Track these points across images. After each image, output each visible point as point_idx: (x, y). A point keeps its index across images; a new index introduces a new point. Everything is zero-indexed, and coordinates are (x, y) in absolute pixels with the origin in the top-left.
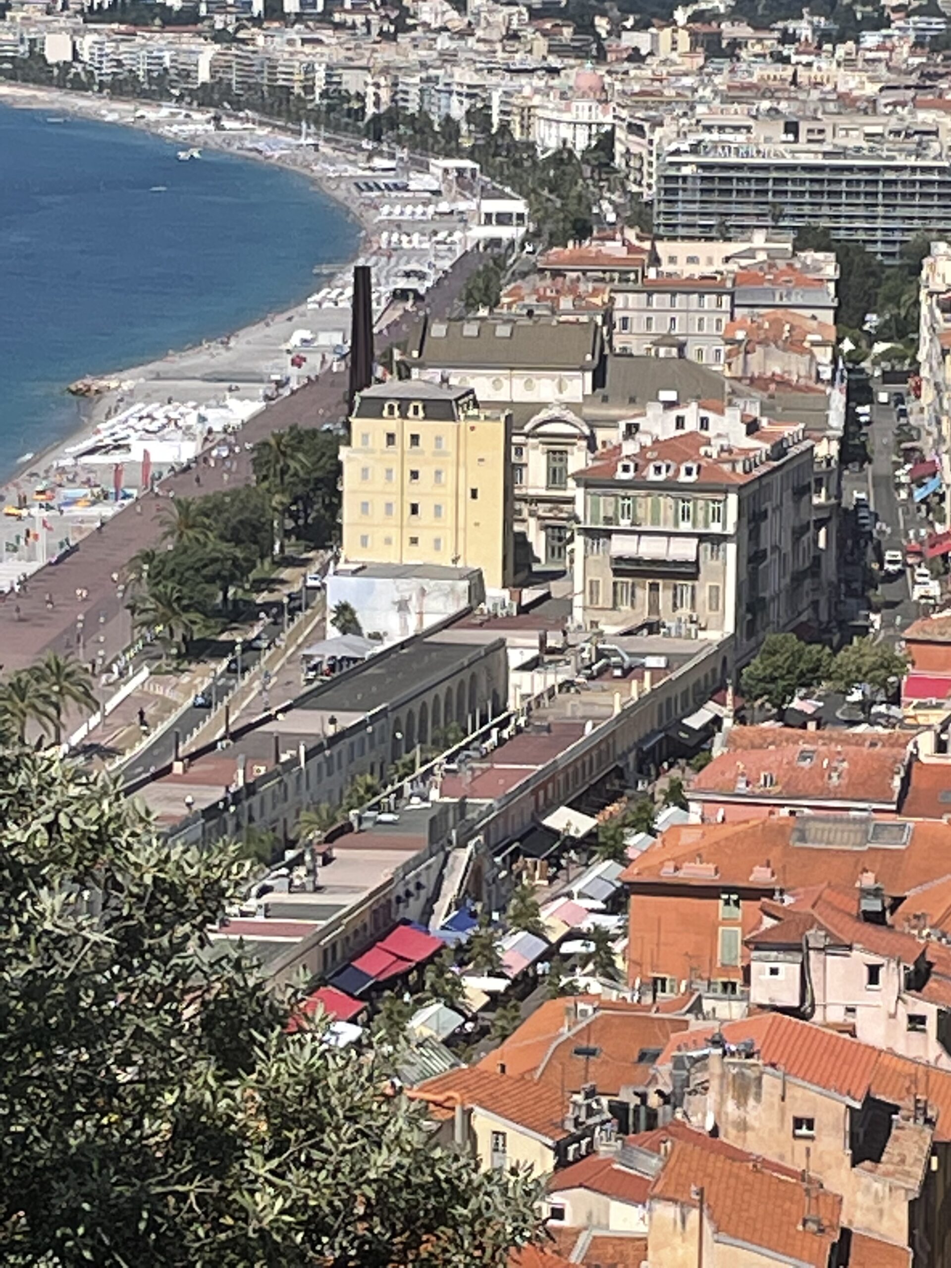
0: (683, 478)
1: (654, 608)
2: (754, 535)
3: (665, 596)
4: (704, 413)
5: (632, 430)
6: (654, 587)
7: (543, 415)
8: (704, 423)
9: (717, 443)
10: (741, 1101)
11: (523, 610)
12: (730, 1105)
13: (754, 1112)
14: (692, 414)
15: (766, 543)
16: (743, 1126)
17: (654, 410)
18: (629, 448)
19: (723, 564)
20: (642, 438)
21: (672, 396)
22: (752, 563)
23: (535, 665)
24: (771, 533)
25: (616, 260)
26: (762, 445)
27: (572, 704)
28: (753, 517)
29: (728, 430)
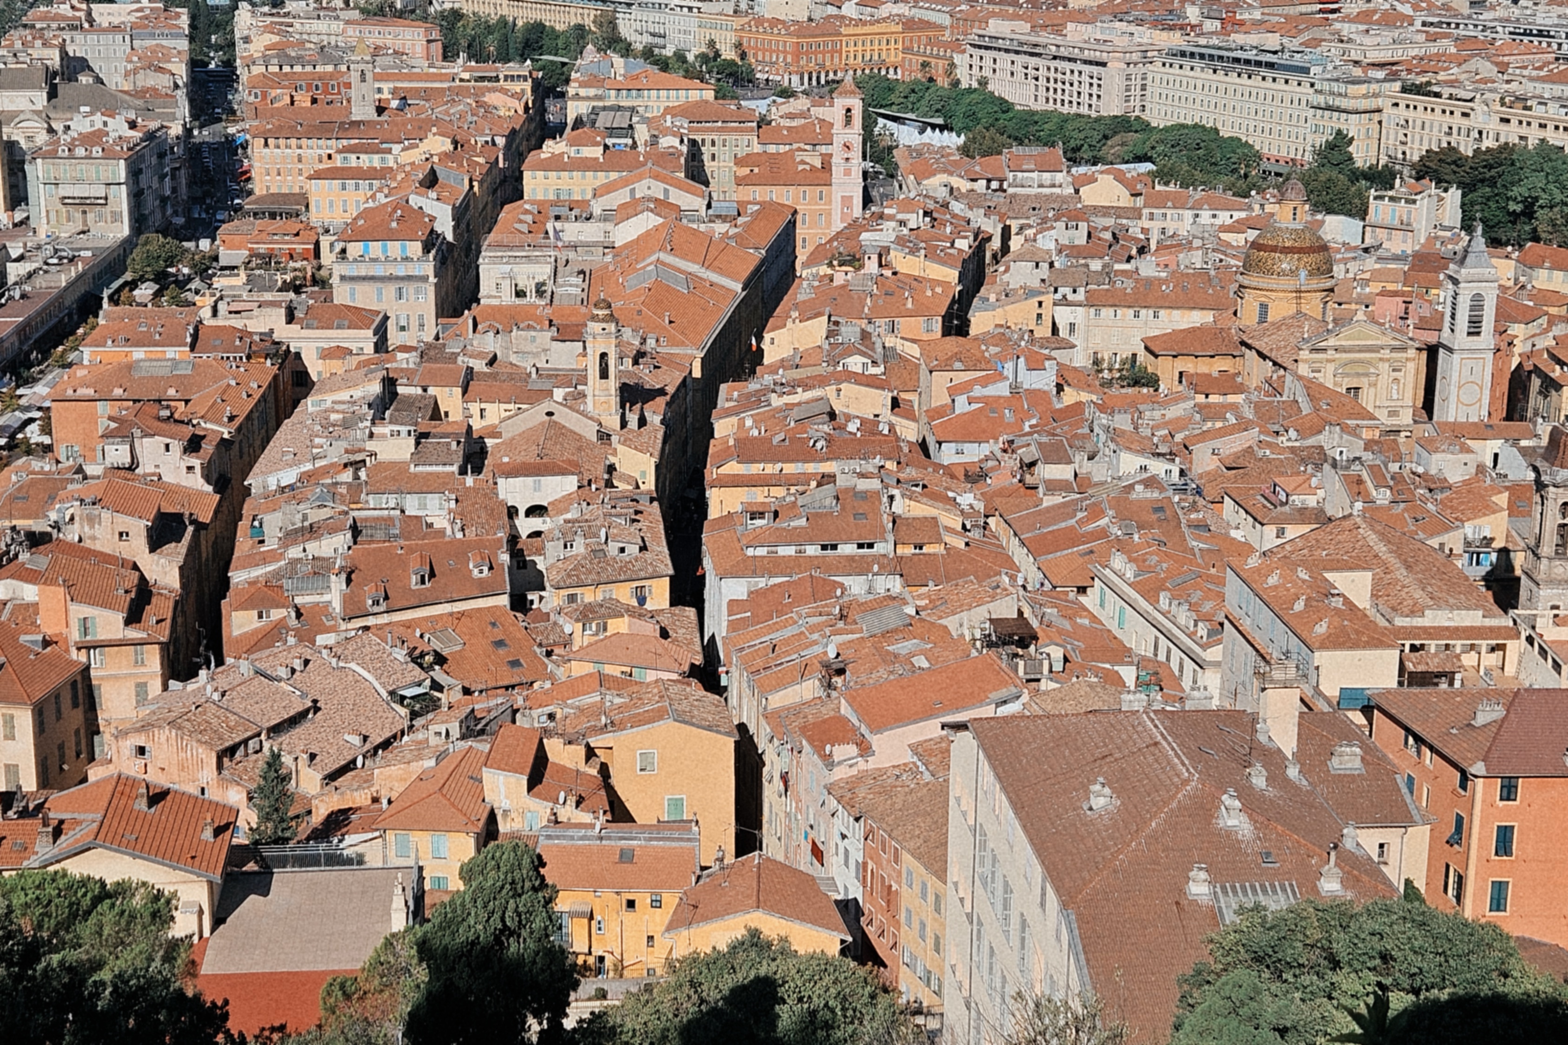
0: (94, 154)
1: (85, 222)
2: (136, 182)
3: (90, 216)
4: (105, 118)
5: (68, 128)
6: (84, 212)
7: (22, 117)
8: (105, 124)
9: (113, 135)
10: (92, 527)
11: (15, 225)
12: (87, 529)
13: (98, 531)
14: (98, 119)
15: (143, 184)
16: (94, 538)
17: (77, 117)
18: (65, 138)
19: (121, 199)
20: (73, 134)
21: (87, 109)
22: (136, 197)
23: (20, 259)
24: (144, 180)
25: (64, 18)
26: (137, 135)
27: (40, 281)
28: (134, 173)
29: (118, 127)
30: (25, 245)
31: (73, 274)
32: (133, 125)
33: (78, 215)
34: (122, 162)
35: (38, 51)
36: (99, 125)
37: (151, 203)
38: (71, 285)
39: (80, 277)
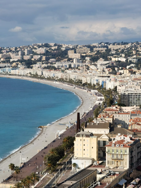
1: (117, 165)
2: (131, 154)
3: (119, 163)
4: (124, 137)
5: (114, 139)
7: (103, 136)
9: (126, 141)
11: (99, 164)
17: (117, 136)
18: (114, 142)
19: (127, 159)
20: (116, 140)
21: (120, 134)
22: (131, 158)
23: (101, 173)
24: (134, 154)
25: (114, 110)
26: (133, 141)
27: (105, 180)
28: (131, 152)
29: (127, 139)
30: (102, 170)
31: (114, 178)
32: (131, 139)
33: (116, 163)
34: (128, 149)
35: (107, 119)
36: (122, 138)
37: (135, 160)
38: (113, 181)
39: (116, 179)
